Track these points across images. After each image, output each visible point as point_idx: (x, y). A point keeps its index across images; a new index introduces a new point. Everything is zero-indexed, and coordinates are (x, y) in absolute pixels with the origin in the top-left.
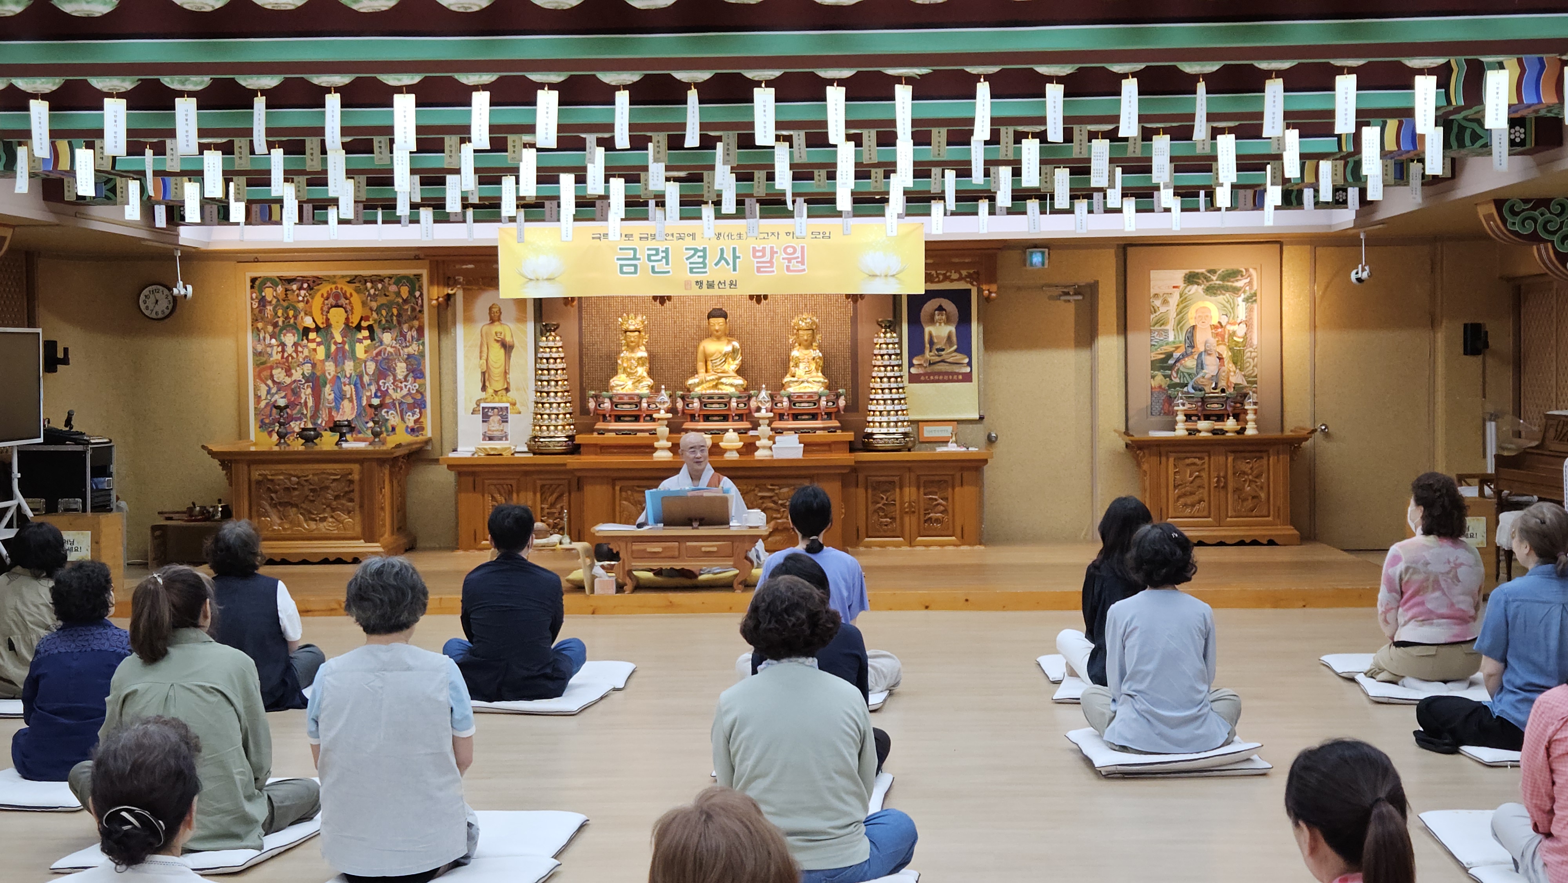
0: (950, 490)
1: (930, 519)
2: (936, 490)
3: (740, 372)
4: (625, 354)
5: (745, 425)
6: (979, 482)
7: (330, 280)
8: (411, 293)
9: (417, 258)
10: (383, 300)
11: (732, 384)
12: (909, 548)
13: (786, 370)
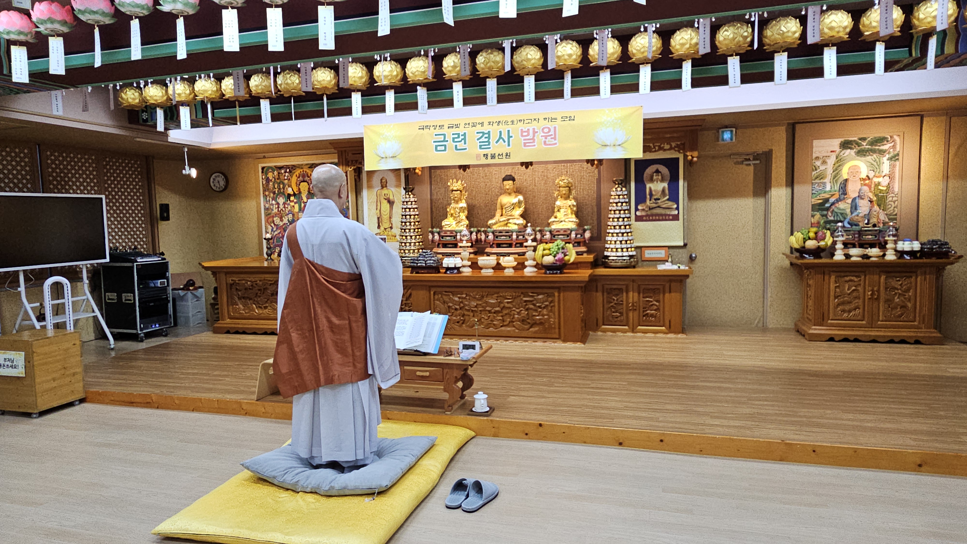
0: (661, 296)
1: (647, 314)
2: (652, 295)
4: (452, 205)
6: (682, 290)
11: (516, 223)
12: (632, 334)
13: (551, 214)
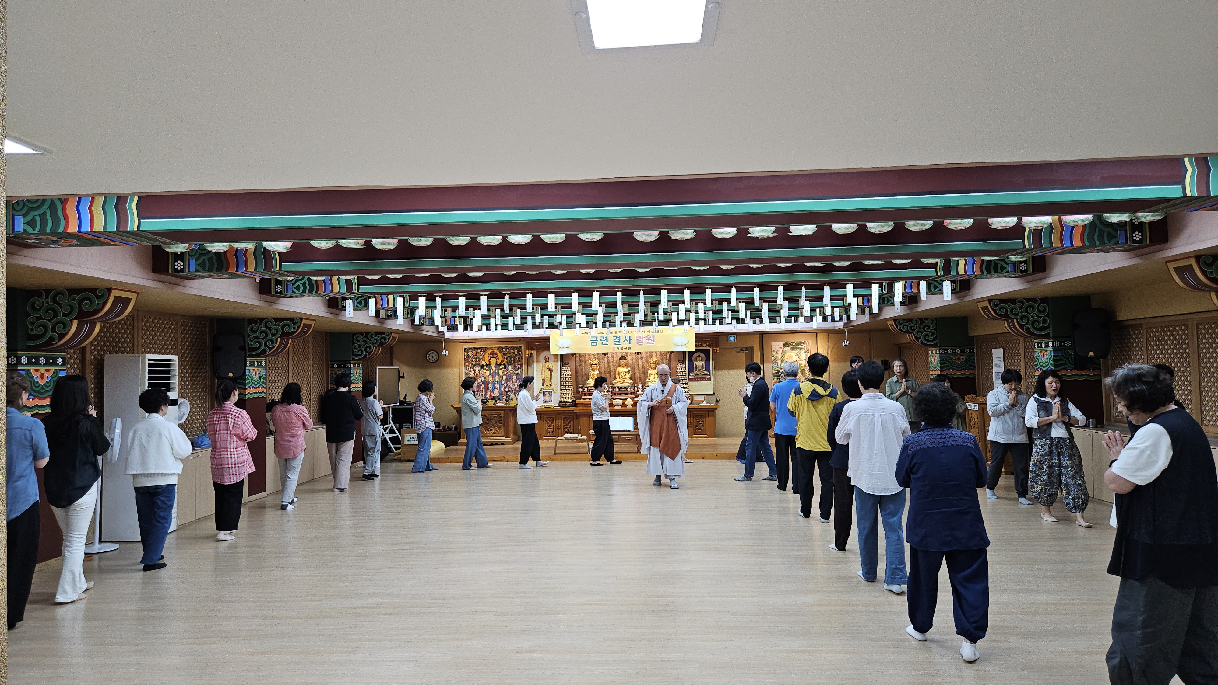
0: (704, 418)
2: (700, 418)
3: (630, 378)
4: (592, 372)
5: (634, 396)
6: (714, 416)
7: (491, 348)
8: (518, 353)
9: (520, 340)
10: (509, 355)
11: (628, 382)
13: (647, 378)
